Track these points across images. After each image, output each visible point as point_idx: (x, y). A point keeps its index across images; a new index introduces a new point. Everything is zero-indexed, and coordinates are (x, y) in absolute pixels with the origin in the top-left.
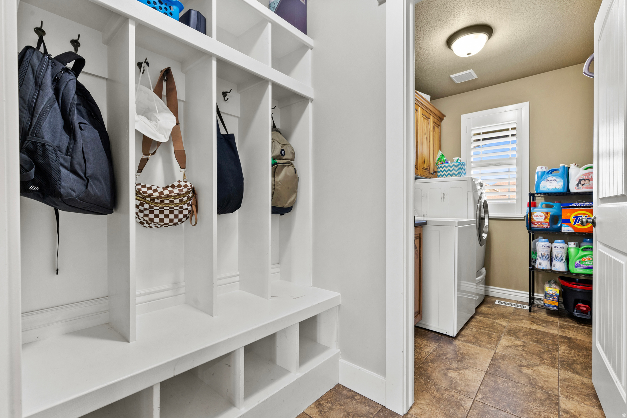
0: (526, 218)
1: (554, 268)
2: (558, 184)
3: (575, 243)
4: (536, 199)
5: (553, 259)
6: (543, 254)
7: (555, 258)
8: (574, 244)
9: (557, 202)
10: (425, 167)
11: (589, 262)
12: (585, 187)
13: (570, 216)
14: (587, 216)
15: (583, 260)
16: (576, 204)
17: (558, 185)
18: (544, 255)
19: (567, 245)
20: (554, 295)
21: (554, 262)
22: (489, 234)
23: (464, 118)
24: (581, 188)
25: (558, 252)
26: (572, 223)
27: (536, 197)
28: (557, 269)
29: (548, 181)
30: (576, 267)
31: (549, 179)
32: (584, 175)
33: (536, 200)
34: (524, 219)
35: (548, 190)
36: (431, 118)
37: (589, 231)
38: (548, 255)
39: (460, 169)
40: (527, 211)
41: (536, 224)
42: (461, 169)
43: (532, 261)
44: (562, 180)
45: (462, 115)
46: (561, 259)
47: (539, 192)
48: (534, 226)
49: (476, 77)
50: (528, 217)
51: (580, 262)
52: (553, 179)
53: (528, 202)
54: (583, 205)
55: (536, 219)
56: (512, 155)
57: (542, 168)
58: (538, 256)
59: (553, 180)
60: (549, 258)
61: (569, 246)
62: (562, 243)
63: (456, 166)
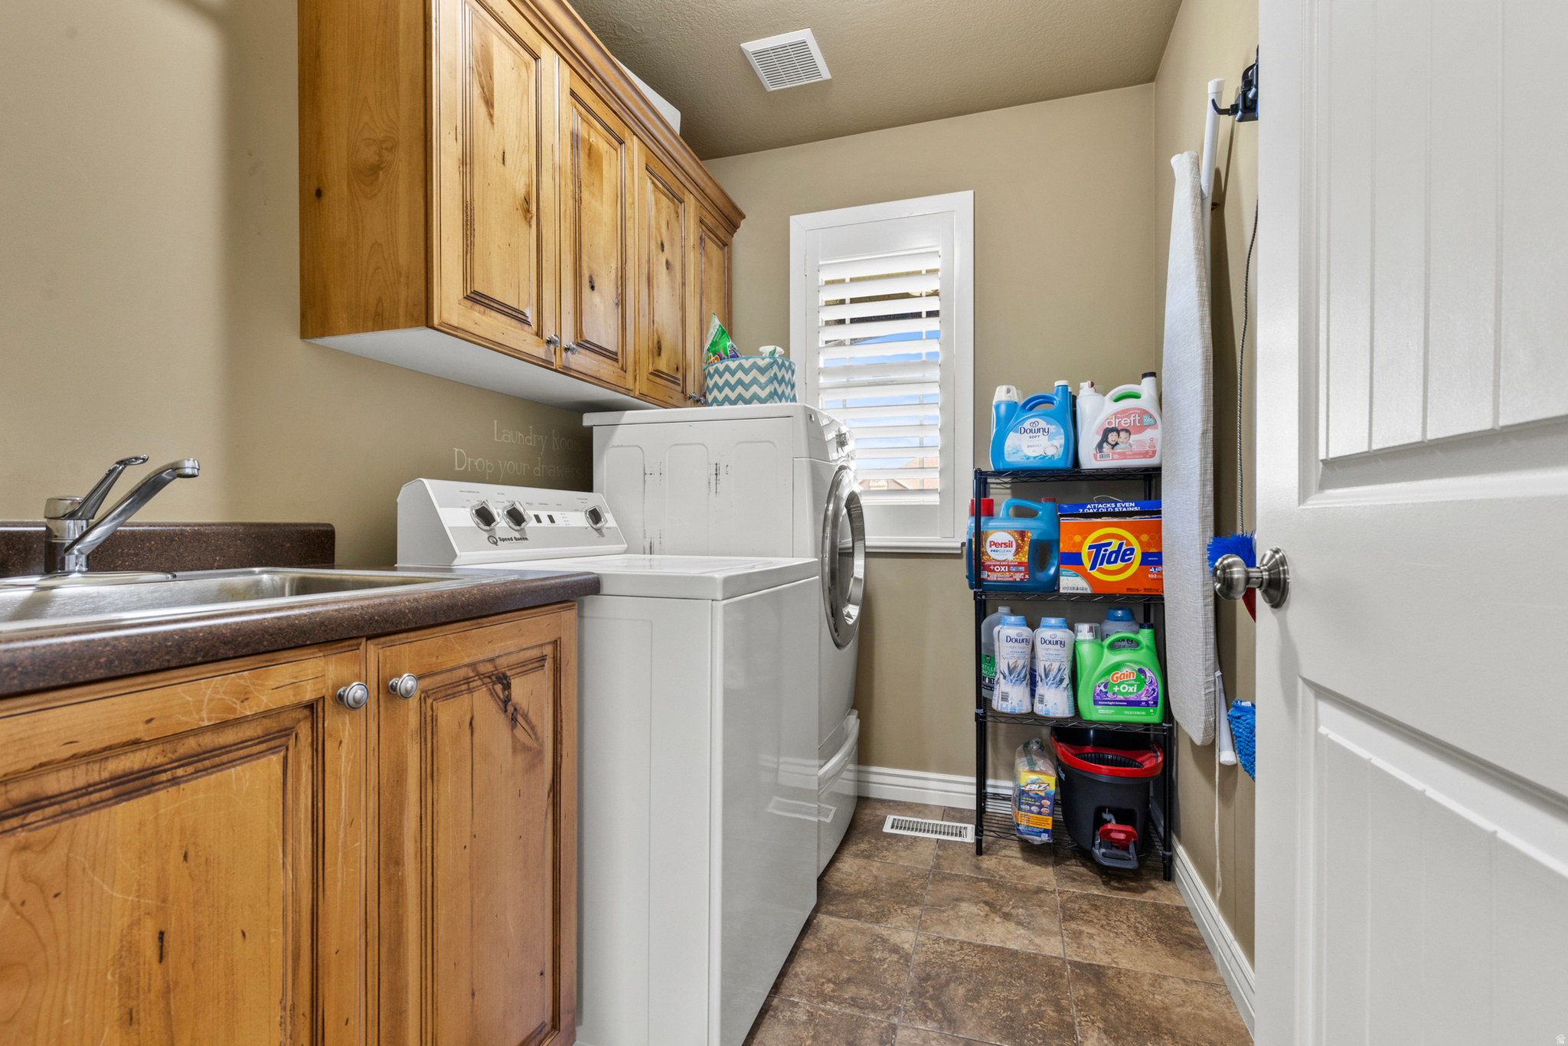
0: (965, 549)
1: (1039, 709)
2: (1050, 443)
3: (1094, 625)
4: (992, 491)
5: (1038, 678)
6: (1012, 667)
7: (1043, 677)
8: (1091, 629)
9: (1046, 501)
10: (665, 370)
11: (1128, 685)
12: (1119, 454)
13: (1081, 544)
14: (1125, 541)
15: (1115, 679)
16: (1096, 505)
17: (1052, 445)
18: (1015, 667)
19: (1071, 632)
20: (1043, 794)
21: (1041, 689)
22: (867, 605)
23: (800, 225)
24: (1108, 456)
25: (1051, 657)
26: (1087, 564)
27: (992, 486)
28: (1048, 711)
29: (1025, 431)
30: (1096, 702)
31: (1027, 425)
32: (1116, 415)
33: (989, 494)
34: (960, 552)
35: (1025, 460)
36: (691, 202)
37: (1128, 589)
38: (1024, 667)
39: (775, 382)
40: (970, 529)
41: (993, 571)
42: (780, 383)
43: (983, 686)
44: (1062, 430)
45: (792, 218)
46: (1058, 679)
47: (1001, 467)
48: (988, 576)
49: (826, 74)
50: (974, 546)
51: (1105, 687)
52: (1039, 427)
53: (972, 501)
54: (1114, 509)
55: (993, 555)
56: (929, 354)
57: (1008, 391)
58: (998, 671)
59: (1039, 430)
60: (1028, 677)
61: (1076, 636)
62: (1061, 627)
63: (763, 371)
